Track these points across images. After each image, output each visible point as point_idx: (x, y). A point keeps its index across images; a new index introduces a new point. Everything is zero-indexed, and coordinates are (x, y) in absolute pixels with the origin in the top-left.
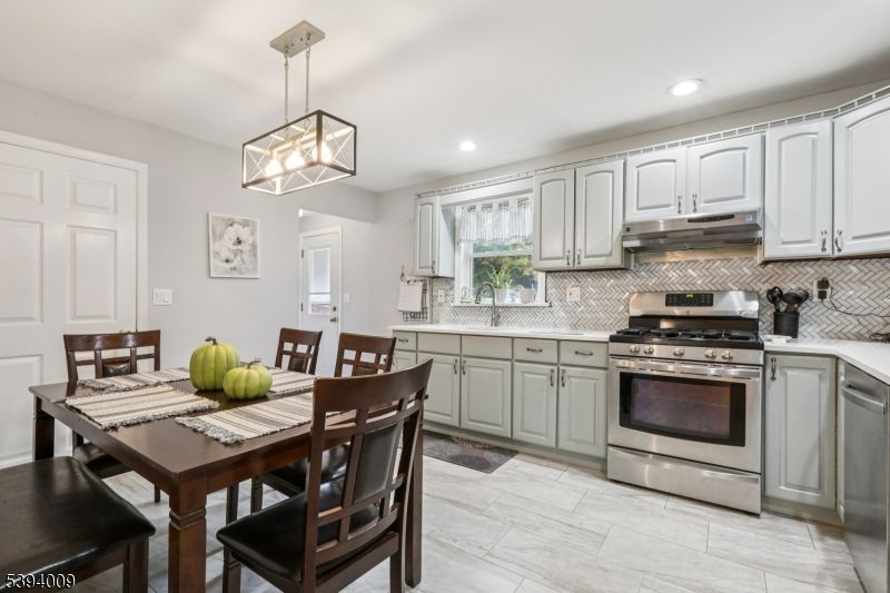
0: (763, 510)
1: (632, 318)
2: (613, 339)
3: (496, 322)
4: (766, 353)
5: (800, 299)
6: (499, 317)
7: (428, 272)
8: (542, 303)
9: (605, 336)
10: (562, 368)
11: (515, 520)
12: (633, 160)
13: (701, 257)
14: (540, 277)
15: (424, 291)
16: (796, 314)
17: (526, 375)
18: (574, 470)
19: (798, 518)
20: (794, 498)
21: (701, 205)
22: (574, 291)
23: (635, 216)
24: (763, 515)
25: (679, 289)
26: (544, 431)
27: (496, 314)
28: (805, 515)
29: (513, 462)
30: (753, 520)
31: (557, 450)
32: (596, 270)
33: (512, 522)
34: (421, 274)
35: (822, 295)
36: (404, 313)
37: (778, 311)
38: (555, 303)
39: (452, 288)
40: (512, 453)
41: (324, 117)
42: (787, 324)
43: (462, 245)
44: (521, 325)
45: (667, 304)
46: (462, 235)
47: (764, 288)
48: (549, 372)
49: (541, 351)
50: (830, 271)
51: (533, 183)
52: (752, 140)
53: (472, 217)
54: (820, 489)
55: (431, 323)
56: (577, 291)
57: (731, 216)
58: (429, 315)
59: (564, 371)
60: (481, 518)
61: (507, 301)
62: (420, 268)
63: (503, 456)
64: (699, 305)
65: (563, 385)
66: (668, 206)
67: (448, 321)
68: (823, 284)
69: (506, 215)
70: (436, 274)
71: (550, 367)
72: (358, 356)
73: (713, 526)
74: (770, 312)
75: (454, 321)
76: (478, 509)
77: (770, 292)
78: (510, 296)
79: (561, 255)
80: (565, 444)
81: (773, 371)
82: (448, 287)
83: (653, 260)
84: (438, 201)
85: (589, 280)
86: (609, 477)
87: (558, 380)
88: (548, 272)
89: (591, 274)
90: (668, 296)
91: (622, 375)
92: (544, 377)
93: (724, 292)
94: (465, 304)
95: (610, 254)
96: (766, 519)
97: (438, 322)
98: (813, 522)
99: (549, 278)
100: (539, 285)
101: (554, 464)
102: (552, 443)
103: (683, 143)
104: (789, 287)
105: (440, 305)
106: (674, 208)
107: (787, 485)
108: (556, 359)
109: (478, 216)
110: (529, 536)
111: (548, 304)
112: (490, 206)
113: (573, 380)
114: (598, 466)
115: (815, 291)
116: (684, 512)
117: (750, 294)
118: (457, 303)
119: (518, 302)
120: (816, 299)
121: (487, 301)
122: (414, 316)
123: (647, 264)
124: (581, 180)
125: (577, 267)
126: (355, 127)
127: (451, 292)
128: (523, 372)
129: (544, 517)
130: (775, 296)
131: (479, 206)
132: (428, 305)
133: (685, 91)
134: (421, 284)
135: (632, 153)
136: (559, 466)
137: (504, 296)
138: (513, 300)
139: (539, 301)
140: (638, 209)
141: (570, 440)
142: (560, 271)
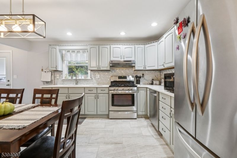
0: (137, 117)
1: (111, 82)
2: (110, 86)
3: (77, 84)
4: (137, 88)
5: (140, 77)
6: (78, 82)
7: (55, 69)
8: (90, 78)
9: (108, 86)
10: (98, 94)
11: (92, 134)
12: (112, 46)
13: (124, 69)
14: (89, 72)
15: (52, 75)
16: (140, 80)
17: (89, 97)
18: (101, 119)
19: (142, 118)
20: (141, 114)
21: (125, 58)
22: (98, 75)
23: (112, 59)
24: (137, 119)
25: (121, 75)
26: (93, 111)
27: (77, 81)
28: (143, 117)
29: (86, 120)
30: (136, 120)
31: (97, 115)
32: (103, 71)
33: (91, 134)
34: (51, 69)
35: (143, 77)
36: (44, 82)
37: (137, 79)
38: (93, 78)
39: (62, 74)
40: (85, 118)
41: (36, 17)
42: (138, 82)
43: (65, 61)
44: (84, 84)
45: (119, 79)
46: (65, 59)
47: (135, 75)
48: (95, 96)
49: (92, 90)
50: (144, 72)
51: (88, 47)
52: (133, 47)
53: (68, 54)
54: (145, 112)
55: (54, 85)
56: (99, 75)
57: (131, 61)
58: (53, 82)
59: (98, 95)
60: (83, 136)
61: (80, 78)
62: (51, 68)
63: (83, 119)
64: (124, 79)
65: (98, 98)
66: (119, 57)
67: (60, 84)
68: (143, 75)
69: (79, 55)
70: (57, 70)
71: (95, 94)
72: (43, 96)
73: (131, 123)
74: (136, 80)
75: (63, 84)
76: (81, 134)
77: (136, 76)
78: (80, 76)
79: (95, 66)
80: (99, 113)
81: (138, 91)
82: (60, 74)
83: (115, 69)
84: (58, 48)
85: (101, 73)
86: (110, 118)
87: (97, 97)
88: (91, 70)
89: (102, 71)
90: (118, 77)
91: (112, 94)
92: (93, 97)
93: (129, 76)
94: (66, 79)
95: (107, 67)
96: (138, 119)
97: (57, 84)
98: (144, 117)
99: (91, 72)
100: (89, 74)
101: (96, 118)
102: (95, 113)
103: (122, 45)
104: (139, 75)
105: (58, 79)
106: (120, 58)
107: (141, 112)
108: (96, 92)
109: (71, 54)
110: (97, 136)
111: (91, 79)
112: (74, 52)
113: (101, 97)
114: (106, 116)
115: (142, 76)
116: (125, 122)
117: (133, 77)
118: (64, 78)
119: (83, 78)
120: (142, 77)
121: (74, 78)
122: (47, 83)
123: (114, 70)
124: (100, 49)
125: (99, 69)
126: (45, 23)
127: (61, 75)
128: (88, 96)
129: (99, 131)
130: (137, 77)
131: (71, 51)
132: (53, 79)
133: (123, 34)
134: (51, 72)
135: (112, 45)
136: (98, 118)
137: (79, 77)
138: (82, 78)
139: (89, 78)
140: (113, 57)
141: (100, 111)
142: (94, 70)
